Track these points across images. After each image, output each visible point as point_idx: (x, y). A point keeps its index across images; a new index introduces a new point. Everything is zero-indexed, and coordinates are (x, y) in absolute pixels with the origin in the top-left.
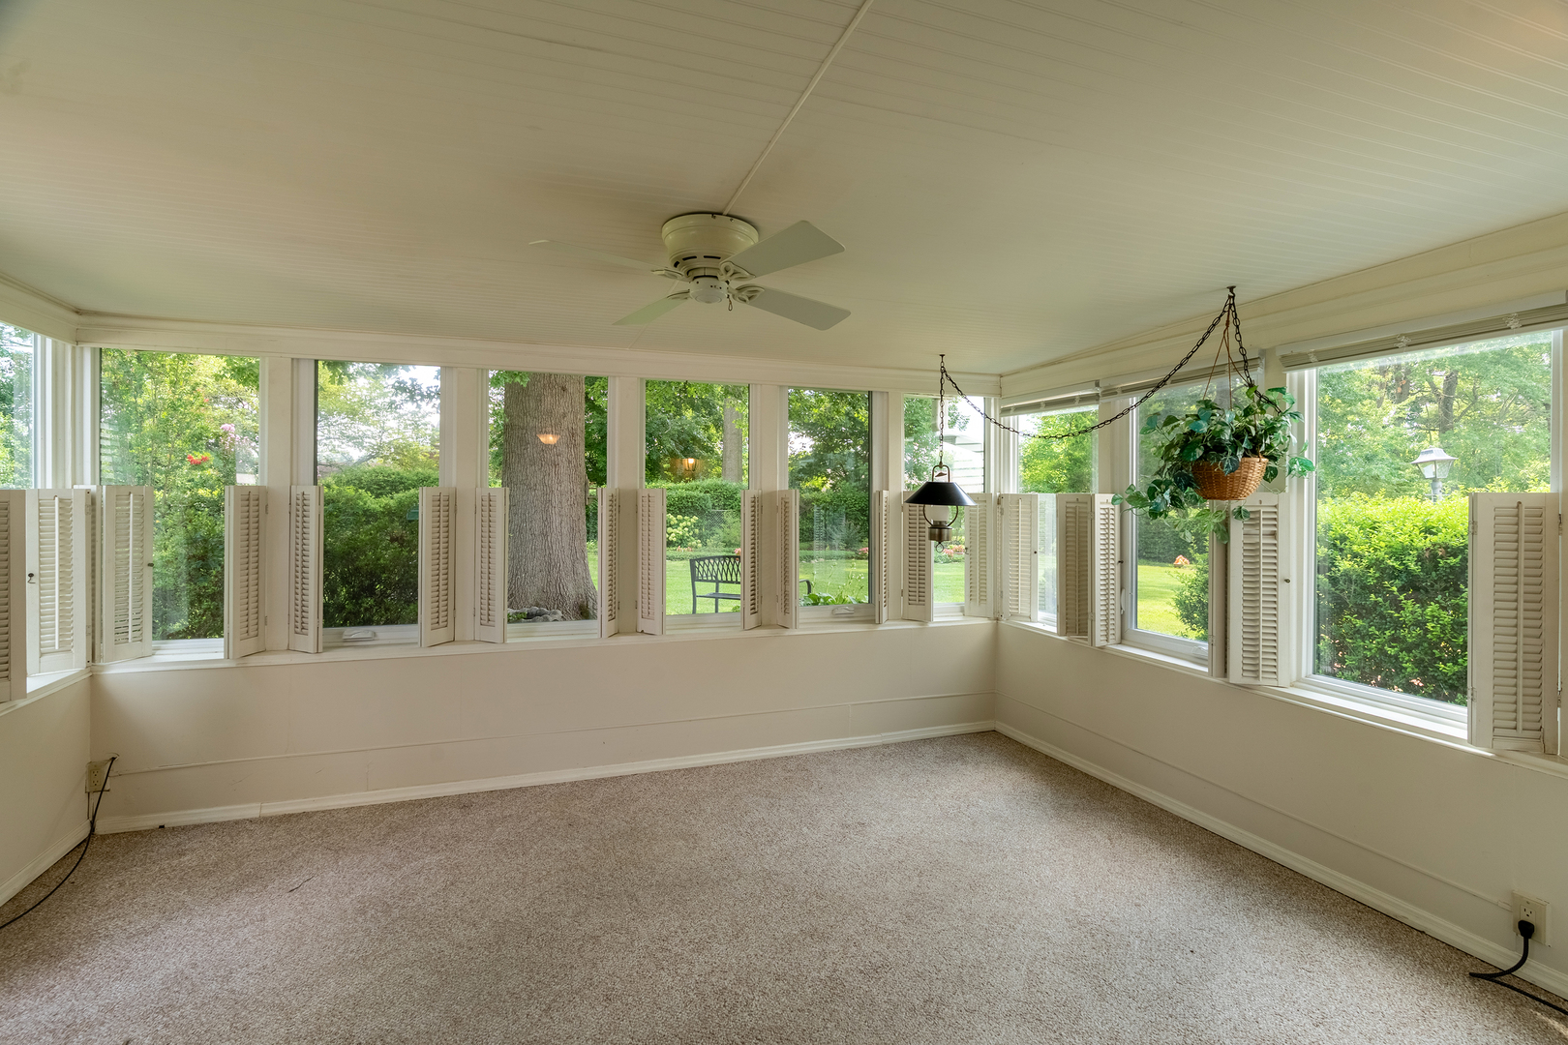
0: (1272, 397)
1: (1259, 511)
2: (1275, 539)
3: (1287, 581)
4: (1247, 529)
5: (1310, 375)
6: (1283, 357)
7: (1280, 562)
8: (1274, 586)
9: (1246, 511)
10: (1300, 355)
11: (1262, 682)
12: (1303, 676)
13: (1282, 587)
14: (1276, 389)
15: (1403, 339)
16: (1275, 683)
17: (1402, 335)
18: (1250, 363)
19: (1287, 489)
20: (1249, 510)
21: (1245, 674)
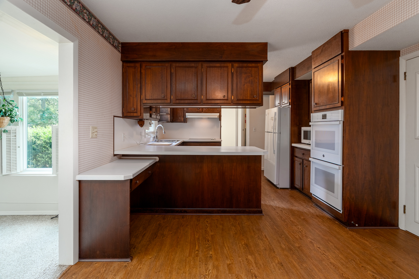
0: (11, 102)
1: (11, 131)
2: (16, 137)
3: (19, 147)
4: (7, 135)
5: (25, 98)
6: (18, 93)
7: (17, 142)
8: (16, 149)
9: (7, 131)
10: (22, 93)
11: (12, 173)
12: (24, 169)
13: (18, 149)
14: (12, 101)
15: (42, 93)
16: (16, 172)
17: (42, 92)
18: (4, 93)
19: (19, 125)
20: (8, 130)
21: (7, 172)
